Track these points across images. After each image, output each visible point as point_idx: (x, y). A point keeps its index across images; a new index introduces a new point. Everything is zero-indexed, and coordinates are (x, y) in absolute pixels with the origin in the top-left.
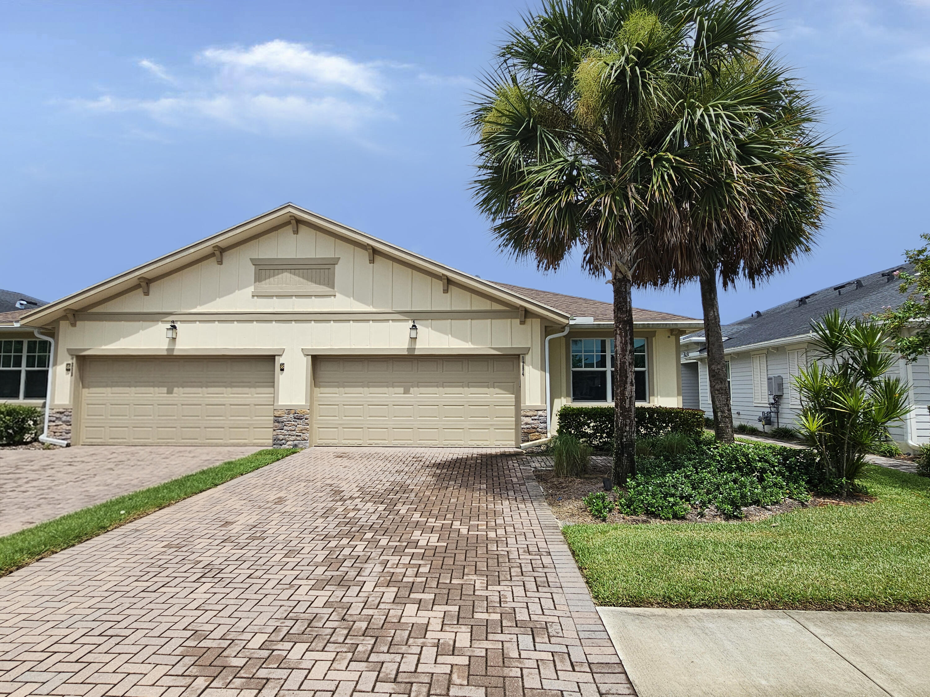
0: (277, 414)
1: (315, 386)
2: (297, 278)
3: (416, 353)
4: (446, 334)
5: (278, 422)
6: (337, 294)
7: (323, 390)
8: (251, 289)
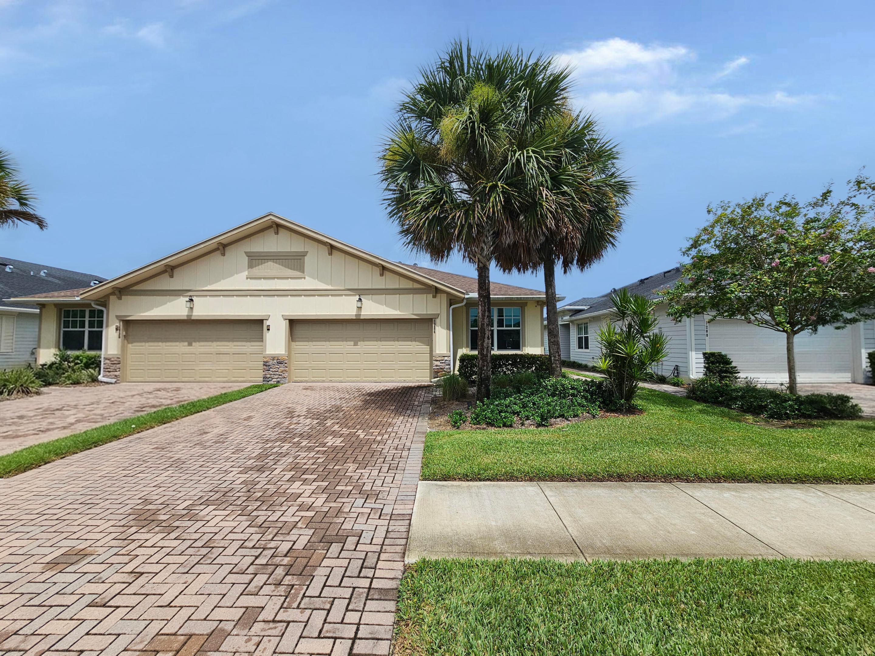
0: (265, 360)
1: (292, 341)
2: (277, 265)
3: (361, 318)
4: (382, 304)
5: (266, 366)
6: (306, 277)
7: (297, 343)
8: (246, 273)
